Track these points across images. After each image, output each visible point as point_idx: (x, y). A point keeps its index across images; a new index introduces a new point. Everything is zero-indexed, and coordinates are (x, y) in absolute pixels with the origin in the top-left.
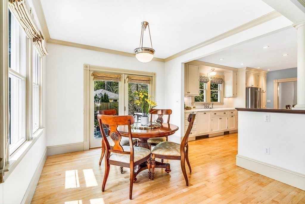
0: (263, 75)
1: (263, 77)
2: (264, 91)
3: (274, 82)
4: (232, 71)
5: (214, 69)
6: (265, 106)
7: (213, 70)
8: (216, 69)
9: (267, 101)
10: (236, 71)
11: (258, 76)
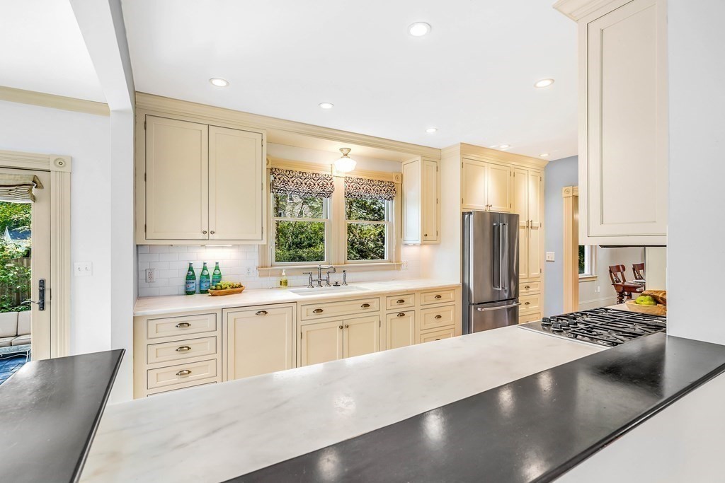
0: (530, 173)
1: (530, 177)
2: (535, 223)
3: (564, 195)
4: (419, 158)
5: (350, 150)
6: (538, 273)
7: (345, 151)
8: (356, 149)
9: (545, 254)
10: (432, 158)
11: (513, 174)
